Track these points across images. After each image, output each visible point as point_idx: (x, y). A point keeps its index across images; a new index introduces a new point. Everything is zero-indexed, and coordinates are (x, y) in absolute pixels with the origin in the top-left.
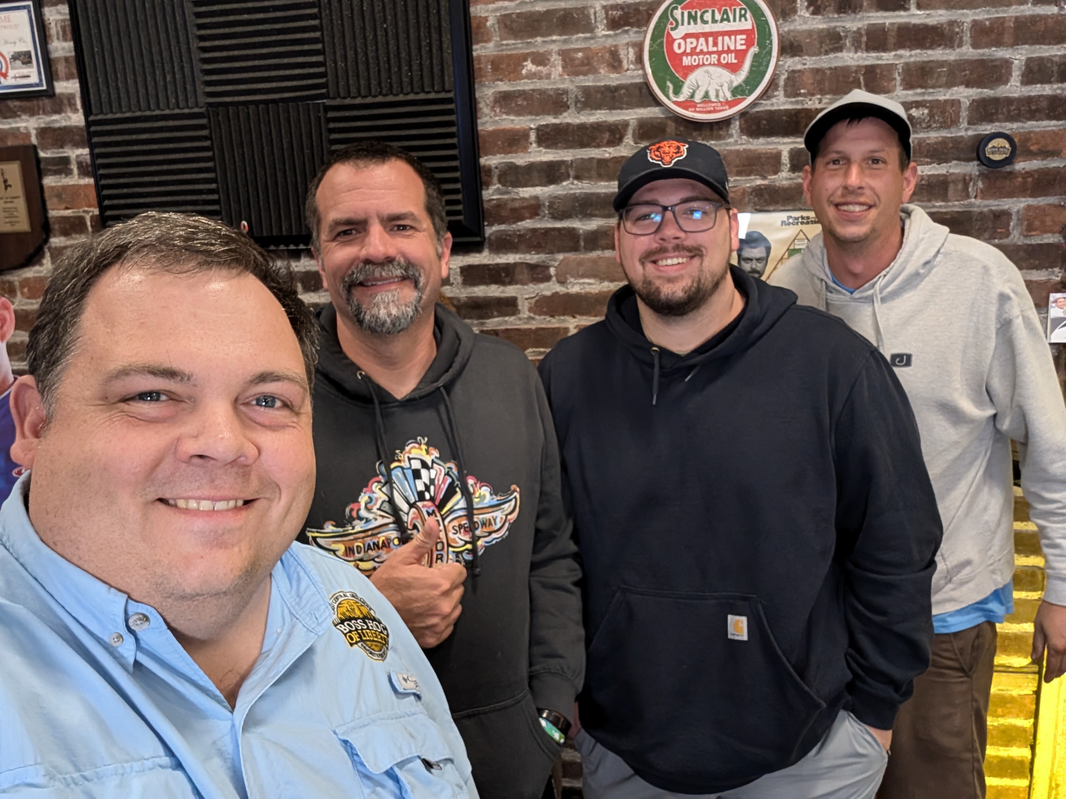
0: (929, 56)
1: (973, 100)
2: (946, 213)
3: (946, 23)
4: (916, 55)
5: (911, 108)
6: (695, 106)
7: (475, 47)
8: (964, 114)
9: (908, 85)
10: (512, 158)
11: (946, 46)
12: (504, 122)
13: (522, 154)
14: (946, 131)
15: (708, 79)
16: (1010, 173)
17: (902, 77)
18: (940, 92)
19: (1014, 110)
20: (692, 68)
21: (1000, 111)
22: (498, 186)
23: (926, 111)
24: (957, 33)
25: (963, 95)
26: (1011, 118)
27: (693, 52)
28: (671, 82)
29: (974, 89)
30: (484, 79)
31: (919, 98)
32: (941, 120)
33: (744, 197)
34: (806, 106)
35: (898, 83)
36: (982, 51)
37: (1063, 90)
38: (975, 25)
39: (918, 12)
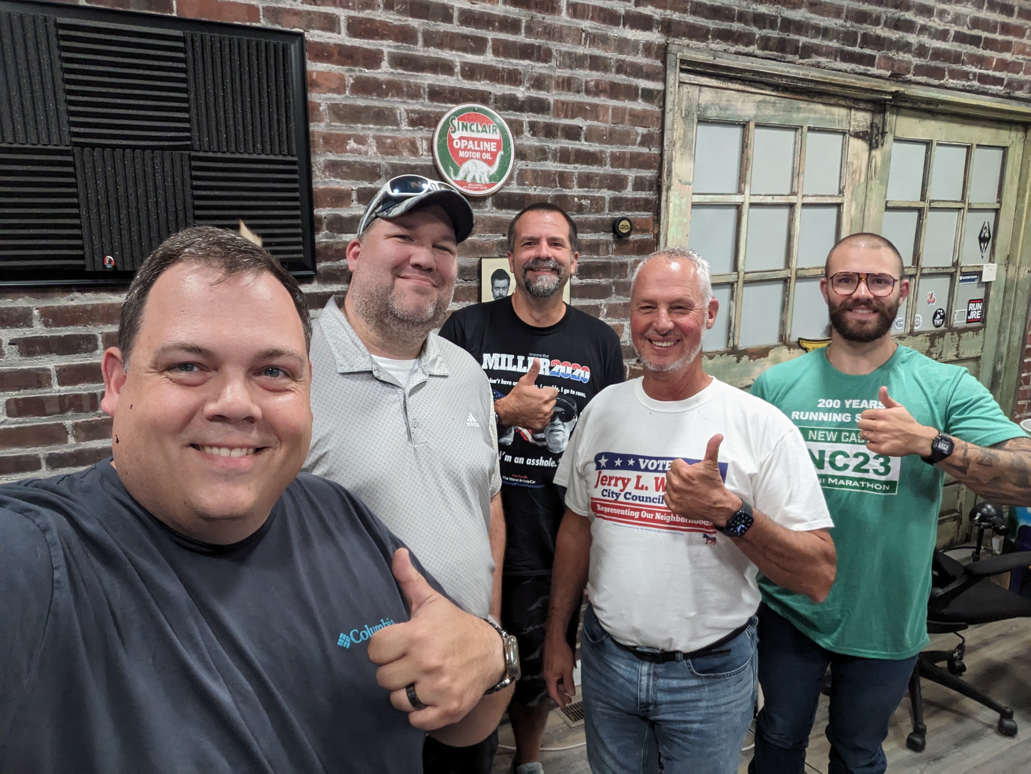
0: (590, 169)
1: (611, 197)
2: (599, 262)
3: (599, 151)
4: (584, 168)
5: (582, 199)
6: (467, 185)
7: (311, 124)
8: (607, 205)
9: (581, 185)
10: (338, 210)
11: (598, 165)
12: (332, 184)
13: (345, 209)
14: (600, 214)
15: (474, 168)
16: (627, 241)
17: (577, 180)
18: (597, 191)
19: (630, 205)
20: (464, 160)
21: (623, 205)
22: (326, 231)
23: (589, 202)
24: (604, 158)
25: (606, 194)
26: (628, 210)
27: (465, 149)
28: (452, 167)
29: (612, 191)
30: (316, 149)
31: (585, 194)
32: (596, 207)
33: (493, 248)
34: (528, 192)
35: (575, 183)
36: (615, 169)
37: (650, 195)
38: (612, 154)
39: (585, 143)
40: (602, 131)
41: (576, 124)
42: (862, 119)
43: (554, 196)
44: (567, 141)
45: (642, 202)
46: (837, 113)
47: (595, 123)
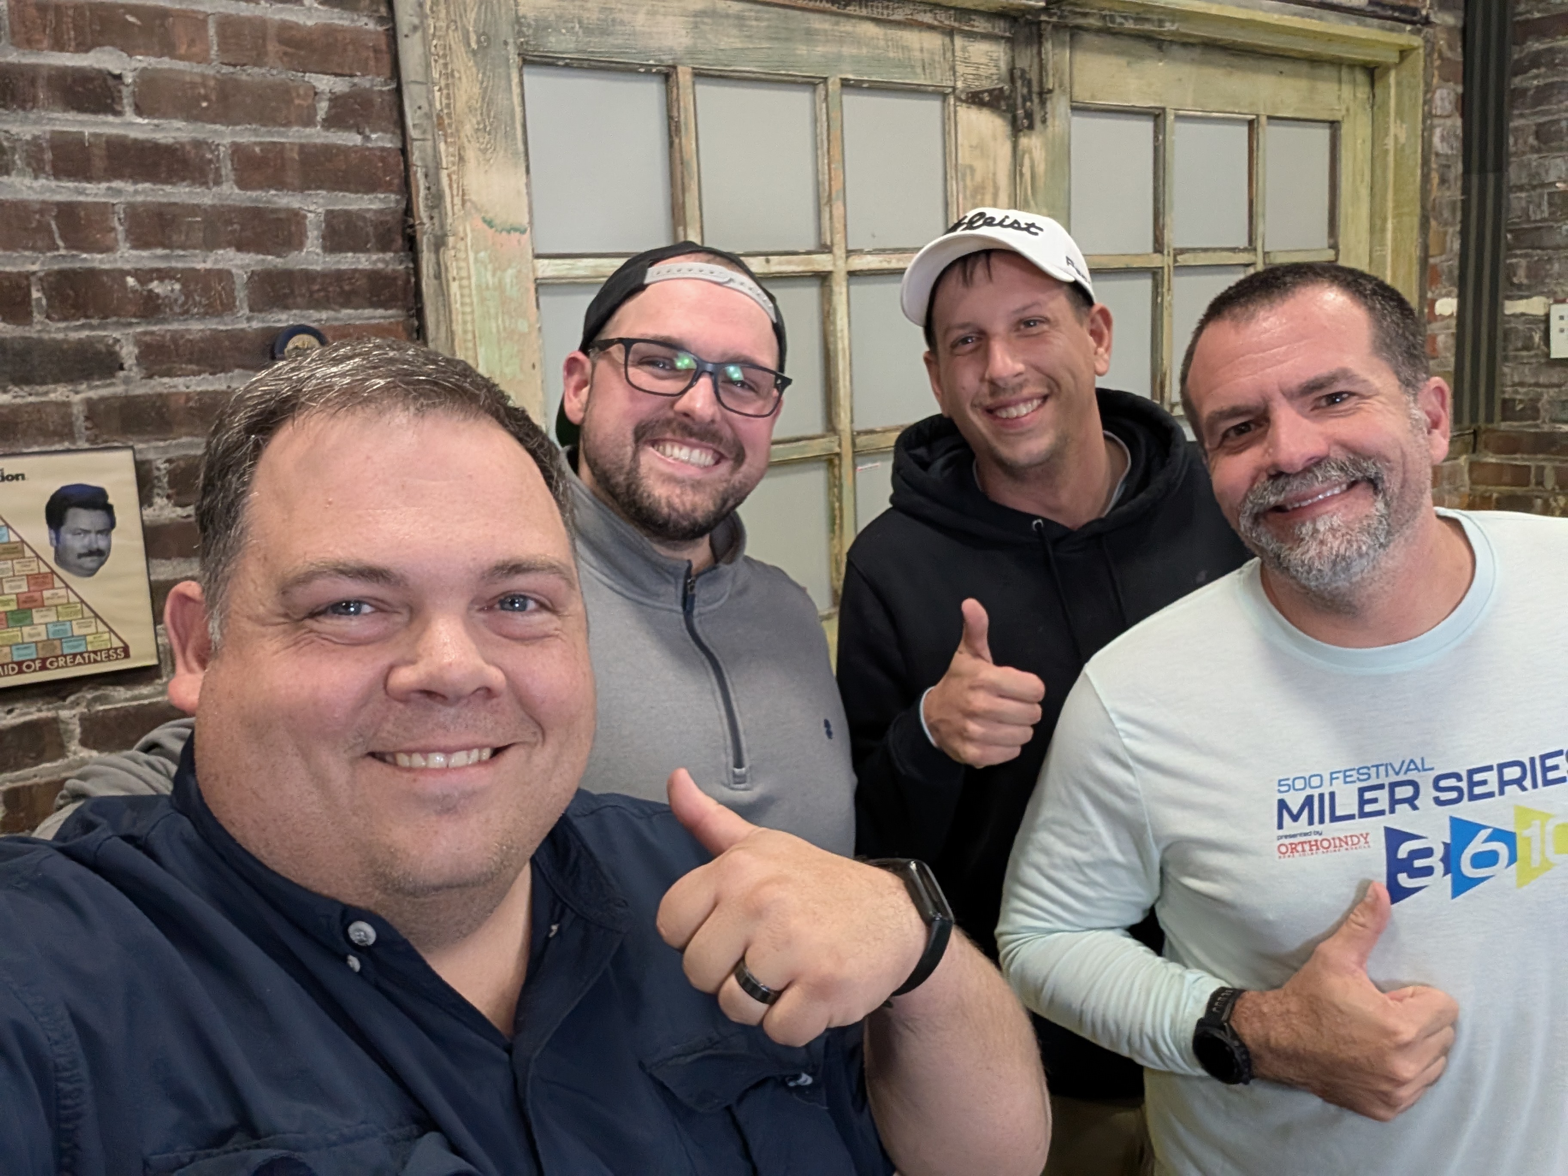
0: (167, 194)
1: (253, 272)
3: (189, 142)
4: (144, 191)
5: (152, 280)
8: (241, 294)
9: (140, 242)
11: (194, 181)
14: (216, 320)
17: (127, 224)
18: (196, 256)
19: (319, 291)
21: (297, 292)
23: (177, 286)
24: (210, 161)
25: (235, 262)
26: (314, 305)
29: (252, 255)
31: (162, 265)
32: (204, 301)
35: (121, 236)
36: (254, 194)
37: (387, 263)
38: (238, 151)
39: (139, 120)
40: (193, 85)
41: (96, 66)
42: (984, 60)
43: (48, 274)
44: (71, 115)
45: (362, 283)
46: (917, 46)
47: (166, 63)
